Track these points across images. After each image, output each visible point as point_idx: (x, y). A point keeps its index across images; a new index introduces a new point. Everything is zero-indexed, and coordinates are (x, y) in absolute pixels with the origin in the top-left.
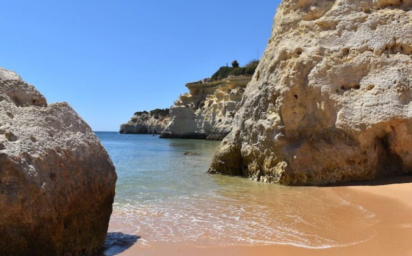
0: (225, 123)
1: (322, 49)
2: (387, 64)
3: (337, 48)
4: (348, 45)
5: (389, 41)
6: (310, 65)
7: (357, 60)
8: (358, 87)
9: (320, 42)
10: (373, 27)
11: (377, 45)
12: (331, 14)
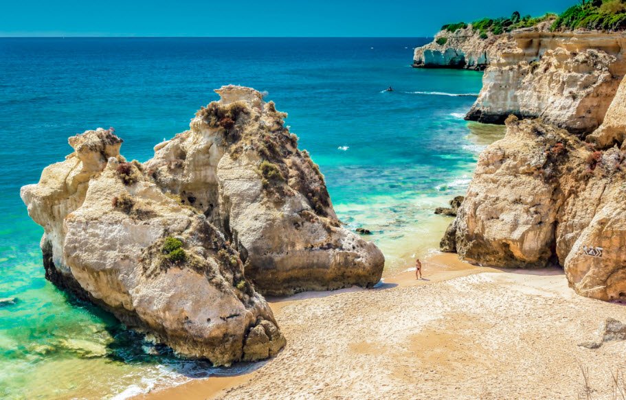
0: (559, 107)
1: (487, 196)
2: (512, 210)
3: (494, 196)
4: (499, 195)
5: (517, 197)
6: (479, 204)
7: (500, 204)
8: (498, 218)
9: (487, 191)
10: (513, 187)
11: (511, 198)
12: (496, 175)
